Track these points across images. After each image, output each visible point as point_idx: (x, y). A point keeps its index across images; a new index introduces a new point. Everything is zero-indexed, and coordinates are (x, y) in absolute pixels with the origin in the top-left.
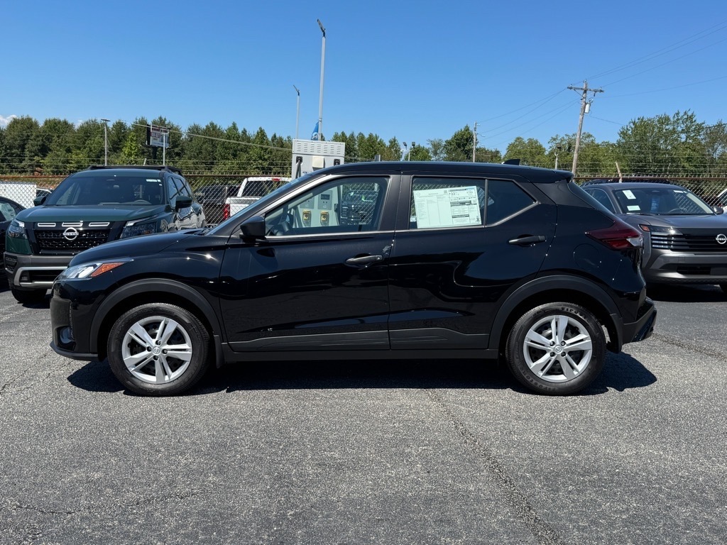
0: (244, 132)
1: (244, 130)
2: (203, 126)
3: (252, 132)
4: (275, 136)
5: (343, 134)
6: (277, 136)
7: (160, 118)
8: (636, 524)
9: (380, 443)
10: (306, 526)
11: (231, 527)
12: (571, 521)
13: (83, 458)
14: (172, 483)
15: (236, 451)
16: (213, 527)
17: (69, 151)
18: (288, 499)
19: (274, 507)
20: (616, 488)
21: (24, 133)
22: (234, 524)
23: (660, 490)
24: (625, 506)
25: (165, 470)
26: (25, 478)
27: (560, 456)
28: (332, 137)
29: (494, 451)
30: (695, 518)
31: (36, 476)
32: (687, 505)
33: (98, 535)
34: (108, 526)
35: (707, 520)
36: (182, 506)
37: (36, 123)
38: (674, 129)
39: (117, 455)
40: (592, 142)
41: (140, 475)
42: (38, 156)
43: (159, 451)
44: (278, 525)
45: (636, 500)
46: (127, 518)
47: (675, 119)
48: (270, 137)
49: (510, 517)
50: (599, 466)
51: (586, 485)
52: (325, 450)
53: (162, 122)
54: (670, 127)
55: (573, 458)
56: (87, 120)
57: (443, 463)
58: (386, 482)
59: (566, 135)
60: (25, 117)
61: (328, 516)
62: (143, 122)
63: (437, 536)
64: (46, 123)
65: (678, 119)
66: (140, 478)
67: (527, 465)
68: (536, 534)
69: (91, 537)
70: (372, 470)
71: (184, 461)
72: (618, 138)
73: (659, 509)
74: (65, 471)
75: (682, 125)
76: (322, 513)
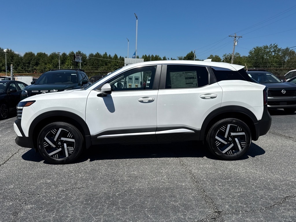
0: (110, 56)
1: (110, 55)
2: (94, 54)
3: (112, 56)
4: (121, 57)
5: (146, 55)
6: (122, 57)
7: (79, 51)
8: (243, 197)
9: (152, 169)
10: (122, 198)
11: (96, 199)
12: (219, 196)
13: (45, 175)
14: (76, 184)
15: (100, 172)
16: (89, 199)
17: (46, 64)
18: (117, 189)
19: (111, 192)
20: (237, 184)
21: (30, 58)
22: (97, 198)
23: (253, 184)
24: (239, 191)
25: (74, 179)
26: (24, 182)
27: (217, 173)
28: (141, 57)
29: (193, 171)
30: (265, 195)
31: (28, 181)
32: (262, 190)
33: (48, 202)
34: (52, 199)
35: (269, 195)
36: (79, 192)
37: (34, 54)
38: (270, 51)
39: (57, 174)
40: (239, 56)
41: (65, 181)
42: (35, 66)
43: (72, 172)
44: (112, 198)
45: (244, 188)
46: (59, 196)
47: (270, 47)
48: (119, 57)
49: (196, 195)
50: (231, 176)
51: (226, 183)
52: (132, 171)
53: (79, 52)
54: (268, 50)
55: (222, 173)
56: (52, 53)
57: (174, 175)
58: (153, 182)
59: (229, 54)
60: (30, 52)
61: (130, 195)
62: (73, 53)
63: (169, 201)
64: (38, 54)
65: (271, 47)
66: (64, 182)
67: (205, 176)
68: (206, 201)
69: (46, 203)
70: (148, 178)
71: (80, 176)
72: (249, 54)
73: (252, 191)
74: (38, 180)
75: (273, 49)
76: (128, 194)
